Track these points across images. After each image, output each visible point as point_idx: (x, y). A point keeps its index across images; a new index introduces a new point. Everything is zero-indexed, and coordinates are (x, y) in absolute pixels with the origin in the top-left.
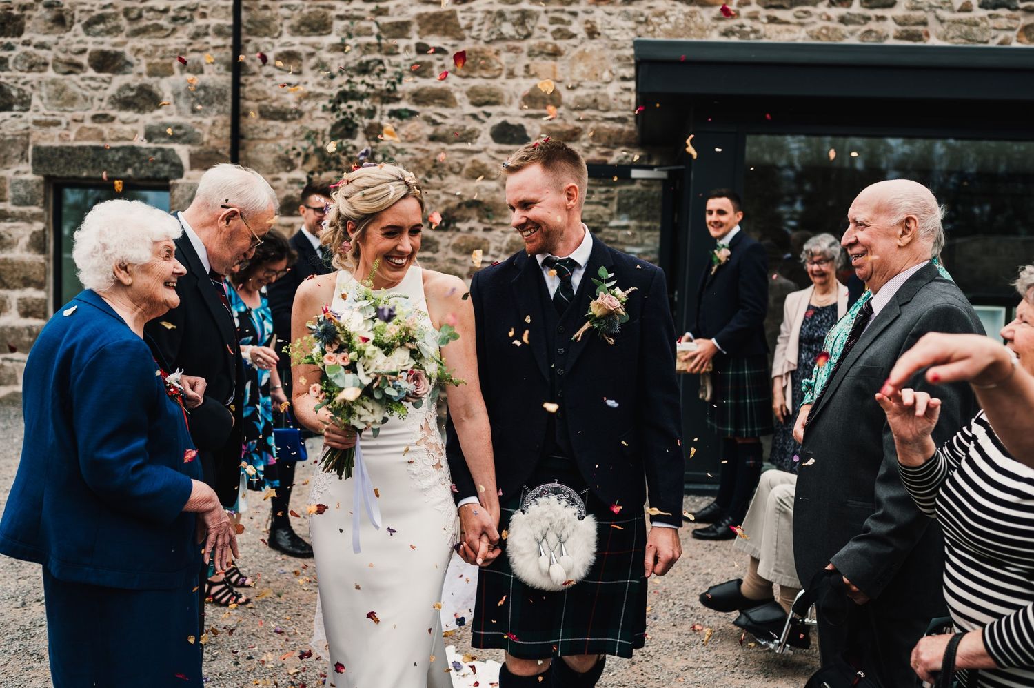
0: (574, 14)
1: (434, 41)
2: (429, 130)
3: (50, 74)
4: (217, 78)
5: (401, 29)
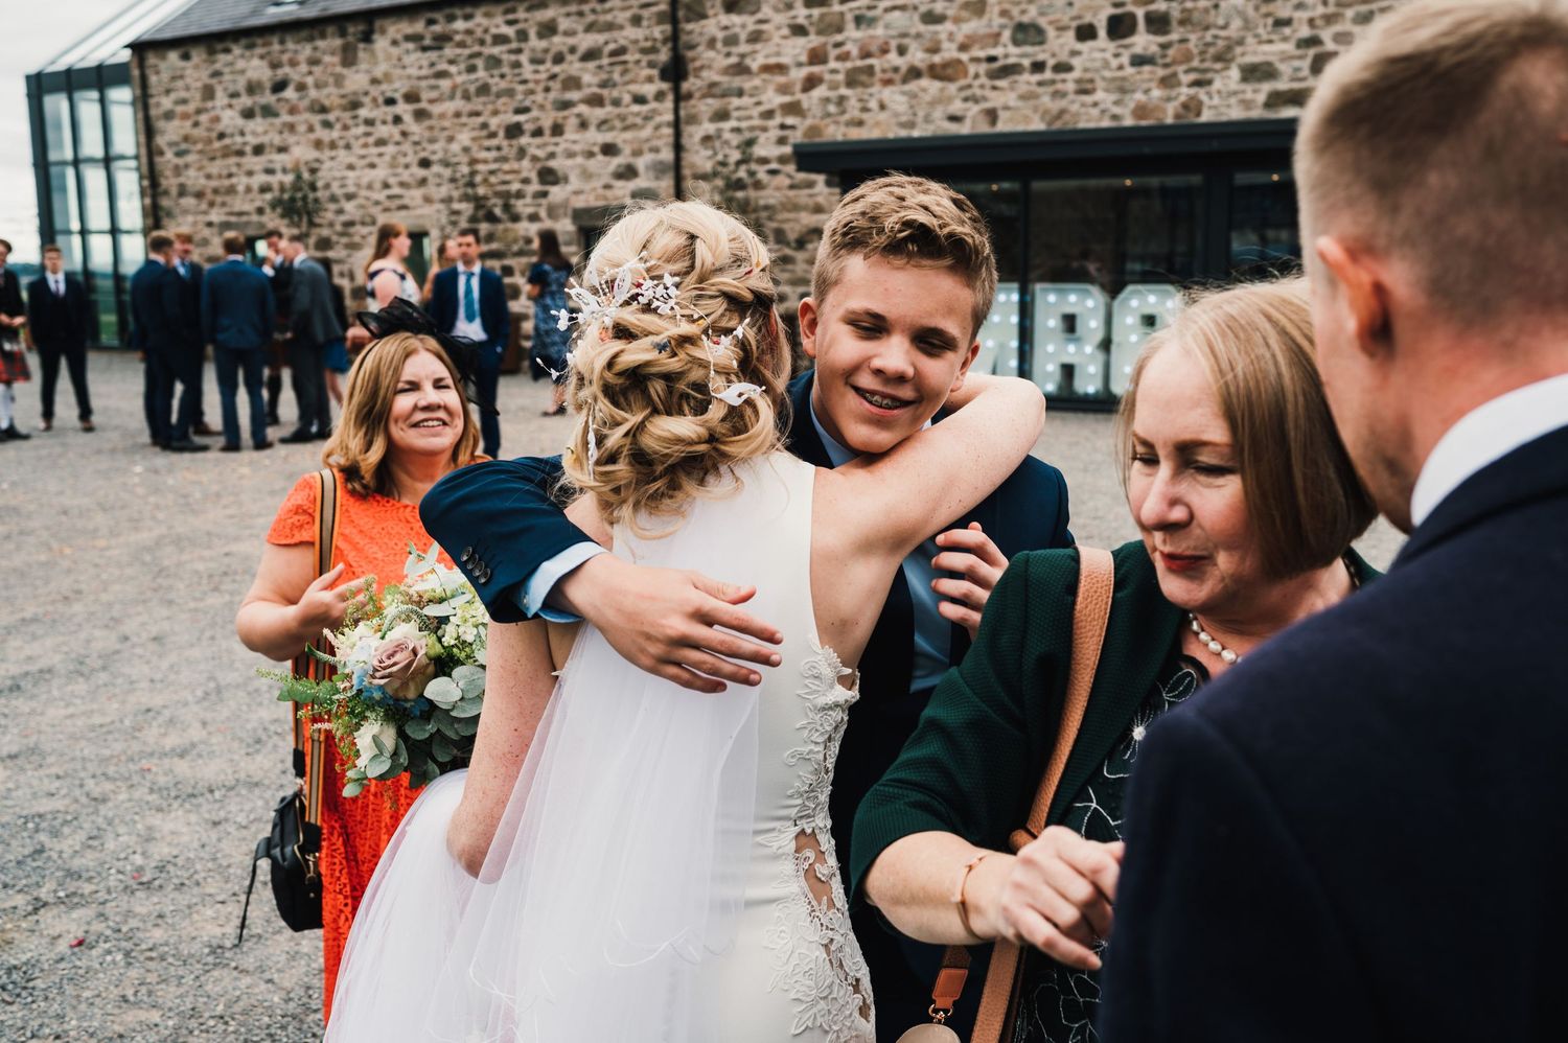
0: (871, 95)
1: (790, 121)
2: (787, 182)
3: (579, 160)
4: (667, 155)
5: (769, 114)
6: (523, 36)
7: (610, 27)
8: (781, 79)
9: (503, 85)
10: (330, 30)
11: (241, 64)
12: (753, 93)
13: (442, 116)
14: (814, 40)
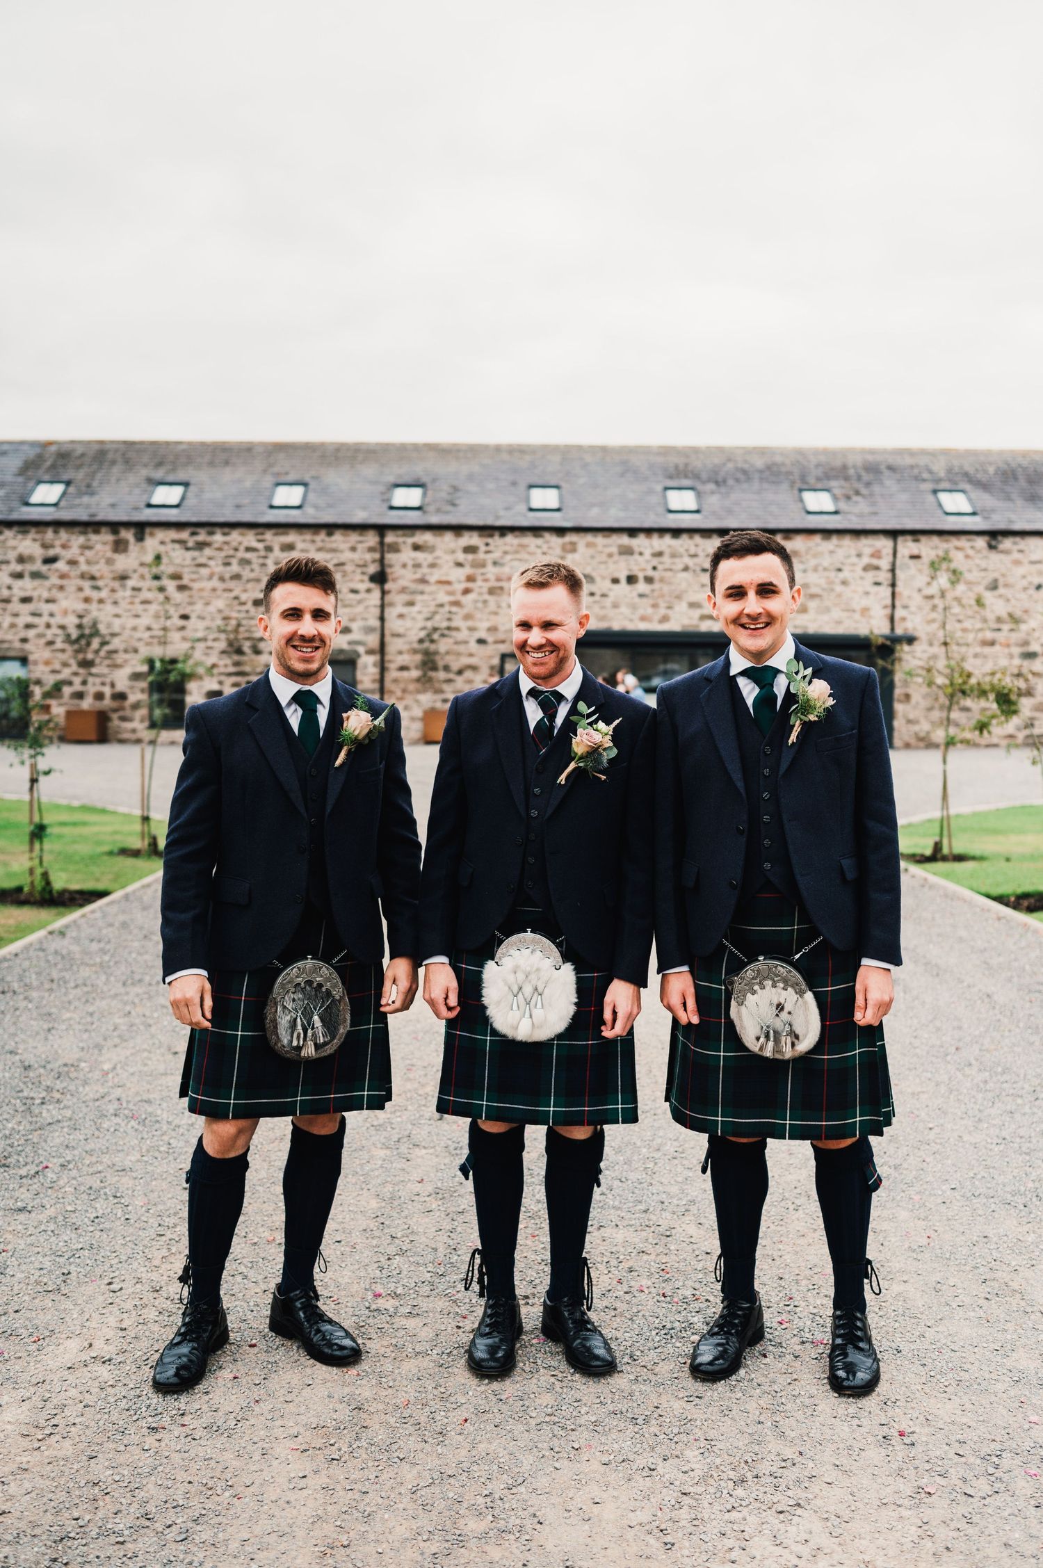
4: (373, 622)
6: (269, 549)
7: (334, 550)
8: (448, 588)
9: (252, 575)
10: (104, 530)
11: (11, 543)
12: (431, 593)
13: (201, 590)
14: (467, 570)
